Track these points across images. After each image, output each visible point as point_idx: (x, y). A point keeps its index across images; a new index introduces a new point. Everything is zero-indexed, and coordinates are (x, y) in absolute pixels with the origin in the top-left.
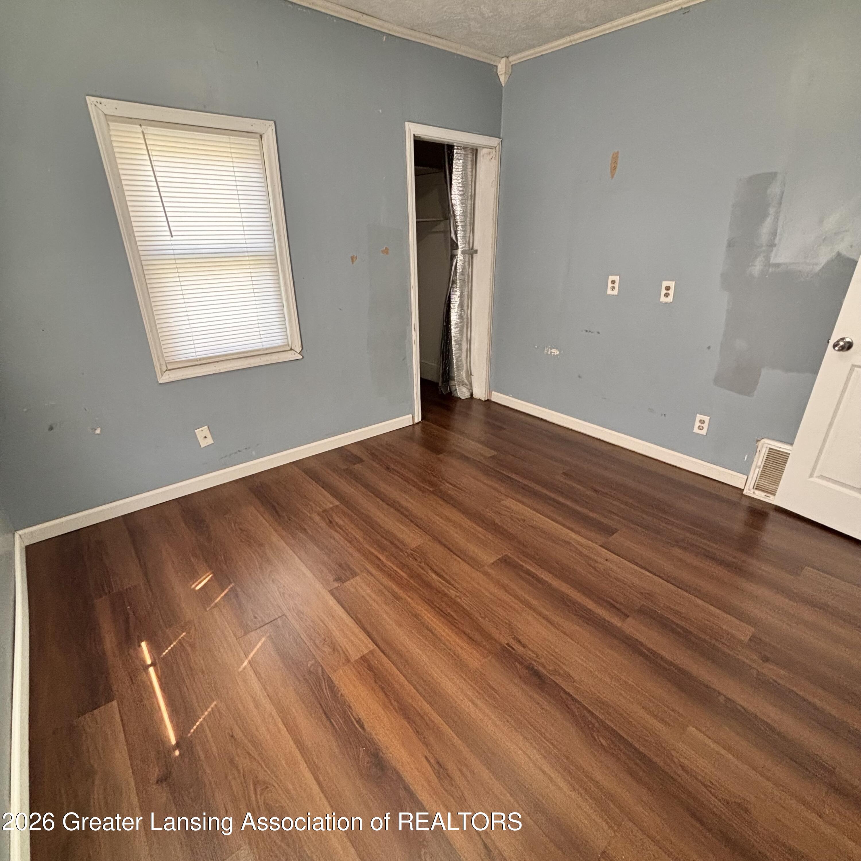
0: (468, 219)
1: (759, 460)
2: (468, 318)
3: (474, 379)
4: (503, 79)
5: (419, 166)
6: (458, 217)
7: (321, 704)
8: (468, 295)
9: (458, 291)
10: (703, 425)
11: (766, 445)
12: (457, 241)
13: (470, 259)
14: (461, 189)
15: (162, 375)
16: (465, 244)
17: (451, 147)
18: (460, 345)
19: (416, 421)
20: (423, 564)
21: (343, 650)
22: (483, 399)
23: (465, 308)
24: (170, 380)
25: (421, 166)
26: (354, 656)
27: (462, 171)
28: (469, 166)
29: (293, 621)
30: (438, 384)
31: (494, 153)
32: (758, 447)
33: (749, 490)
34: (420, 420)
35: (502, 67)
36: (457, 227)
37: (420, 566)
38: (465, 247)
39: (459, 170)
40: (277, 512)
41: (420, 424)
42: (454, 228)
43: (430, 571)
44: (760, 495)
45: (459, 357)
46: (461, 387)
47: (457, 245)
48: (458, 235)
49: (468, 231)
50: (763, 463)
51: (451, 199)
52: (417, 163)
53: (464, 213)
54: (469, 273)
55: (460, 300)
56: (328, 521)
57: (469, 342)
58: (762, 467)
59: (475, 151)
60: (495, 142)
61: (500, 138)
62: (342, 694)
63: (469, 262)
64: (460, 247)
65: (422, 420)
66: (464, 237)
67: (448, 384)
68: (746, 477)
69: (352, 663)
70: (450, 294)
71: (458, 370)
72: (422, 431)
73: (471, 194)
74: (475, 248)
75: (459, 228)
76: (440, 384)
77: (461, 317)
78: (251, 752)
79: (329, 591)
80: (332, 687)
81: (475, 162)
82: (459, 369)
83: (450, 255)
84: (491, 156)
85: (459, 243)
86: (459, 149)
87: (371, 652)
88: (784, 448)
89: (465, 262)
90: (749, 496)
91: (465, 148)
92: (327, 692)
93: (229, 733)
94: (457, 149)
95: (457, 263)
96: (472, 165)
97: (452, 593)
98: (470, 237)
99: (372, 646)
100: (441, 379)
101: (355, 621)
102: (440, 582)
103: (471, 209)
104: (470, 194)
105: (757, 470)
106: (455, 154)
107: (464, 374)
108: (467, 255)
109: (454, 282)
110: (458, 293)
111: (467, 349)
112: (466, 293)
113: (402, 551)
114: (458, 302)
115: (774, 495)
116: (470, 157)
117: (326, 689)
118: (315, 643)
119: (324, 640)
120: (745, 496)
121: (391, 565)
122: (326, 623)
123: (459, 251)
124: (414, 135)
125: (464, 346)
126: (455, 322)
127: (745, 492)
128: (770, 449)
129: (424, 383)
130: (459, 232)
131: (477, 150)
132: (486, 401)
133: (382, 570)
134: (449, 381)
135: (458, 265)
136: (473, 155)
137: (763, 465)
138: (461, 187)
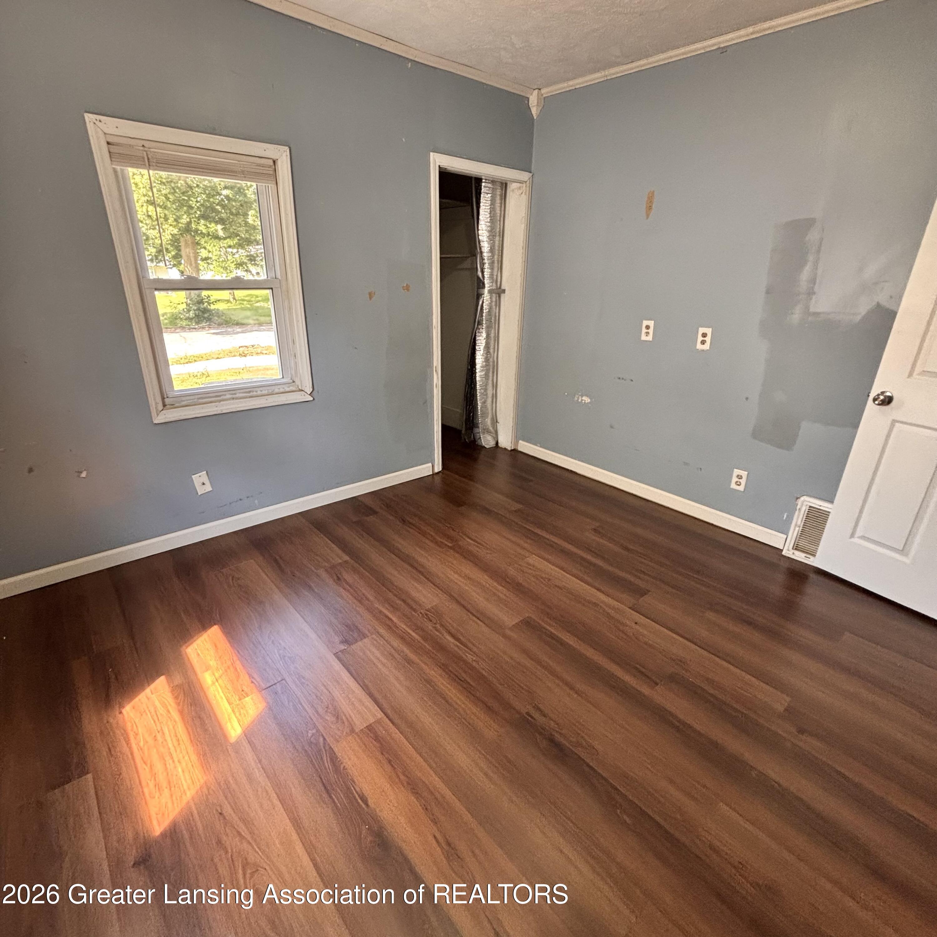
0: (496, 257)
1: (798, 519)
2: (494, 362)
3: (500, 428)
4: (534, 111)
5: (443, 199)
6: (485, 254)
7: (321, 778)
8: (495, 337)
9: (484, 332)
10: (740, 480)
11: (805, 503)
12: (484, 279)
13: (498, 298)
14: (489, 224)
15: (158, 415)
16: (492, 282)
17: (479, 180)
18: (486, 390)
19: (436, 470)
20: (438, 626)
21: (347, 719)
22: (509, 449)
23: (491, 351)
24: (167, 420)
25: (446, 199)
26: (359, 725)
27: (490, 205)
28: (498, 201)
29: (293, 687)
30: (461, 431)
31: (524, 188)
32: (797, 505)
33: (788, 550)
34: (440, 469)
35: (533, 100)
36: (484, 264)
37: (435, 628)
38: (492, 286)
39: (487, 205)
40: (280, 567)
41: (441, 474)
42: (480, 266)
43: (445, 634)
44: (799, 556)
45: (484, 402)
46: (486, 435)
47: (484, 284)
48: (485, 273)
49: (496, 269)
50: (803, 522)
51: (478, 235)
52: (443, 195)
53: (492, 250)
54: (495, 313)
55: (486, 342)
56: (335, 578)
57: (495, 386)
58: (802, 526)
59: (504, 185)
60: (525, 176)
61: (530, 172)
62: (344, 767)
63: (496, 302)
64: (487, 286)
65: (443, 469)
66: (491, 275)
67: (472, 432)
68: (785, 536)
69: (357, 734)
70: (475, 336)
71: (483, 417)
72: (443, 481)
73: (500, 230)
74: (503, 288)
75: (486, 266)
76: (463, 432)
77: (487, 360)
78: (241, 831)
79: (334, 654)
80: (334, 758)
81: (504, 197)
82: (485, 415)
83: (476, 293)
84: (521, 192)
85: (486, 281)
86: (487, 183)
87: (378, 722)
88: (824, 506)
89: (492, 301)
90: (788, 557)
91: (493, 182)
92: (328, 764)
93: (217, 810)
94: (485, 182)
95: (483, 302)
96: (501, 199)
97: (469, 657)
98: (497, 276)
99: (380, 715)
100: (464, 425)
101: (361, 686)
102: (457, 646)
103: (499, 247)
104: (498, 230)
105: (797, 529)
106: (483, 187)
107: (488, 421)
108: (494, 295)
109: (480, 323)
110: (484, 335)
111: (493, 394)
112: (492, 335)
113: (415, 610)
114: (484, 345)
115: (814, 556)
116: (498, 192)
117: (327, 762)
118: (317, 712)
119: (327, 708)
120: (785, 557)
121: (405, 627)
122: (330, 690)
123: (486, 291)
124: (439, 166)
125: (490, 392)
126: (480, 365)
127: (784, 553)
128: (810, 507)
129: (445, 429)
130: (486, 270)
131: (506, 184)
132: (512, 450)
133: (394, 632)
134: (472, 429)
135: (484, 304)
136: (502, 189)
137: (802, 524)
138: (489, 222)
